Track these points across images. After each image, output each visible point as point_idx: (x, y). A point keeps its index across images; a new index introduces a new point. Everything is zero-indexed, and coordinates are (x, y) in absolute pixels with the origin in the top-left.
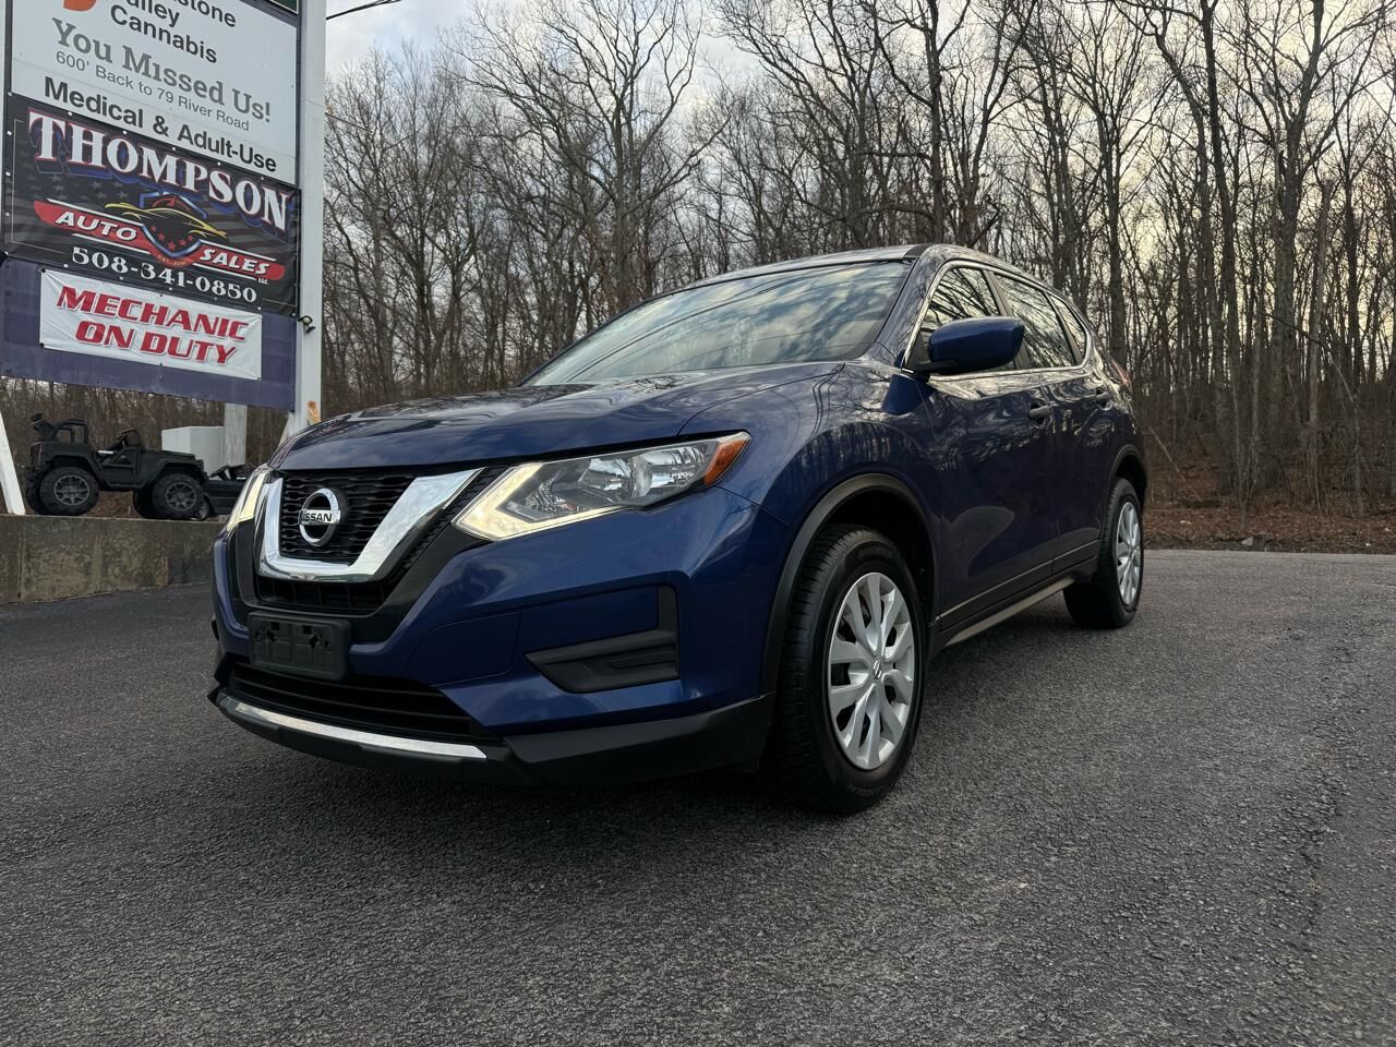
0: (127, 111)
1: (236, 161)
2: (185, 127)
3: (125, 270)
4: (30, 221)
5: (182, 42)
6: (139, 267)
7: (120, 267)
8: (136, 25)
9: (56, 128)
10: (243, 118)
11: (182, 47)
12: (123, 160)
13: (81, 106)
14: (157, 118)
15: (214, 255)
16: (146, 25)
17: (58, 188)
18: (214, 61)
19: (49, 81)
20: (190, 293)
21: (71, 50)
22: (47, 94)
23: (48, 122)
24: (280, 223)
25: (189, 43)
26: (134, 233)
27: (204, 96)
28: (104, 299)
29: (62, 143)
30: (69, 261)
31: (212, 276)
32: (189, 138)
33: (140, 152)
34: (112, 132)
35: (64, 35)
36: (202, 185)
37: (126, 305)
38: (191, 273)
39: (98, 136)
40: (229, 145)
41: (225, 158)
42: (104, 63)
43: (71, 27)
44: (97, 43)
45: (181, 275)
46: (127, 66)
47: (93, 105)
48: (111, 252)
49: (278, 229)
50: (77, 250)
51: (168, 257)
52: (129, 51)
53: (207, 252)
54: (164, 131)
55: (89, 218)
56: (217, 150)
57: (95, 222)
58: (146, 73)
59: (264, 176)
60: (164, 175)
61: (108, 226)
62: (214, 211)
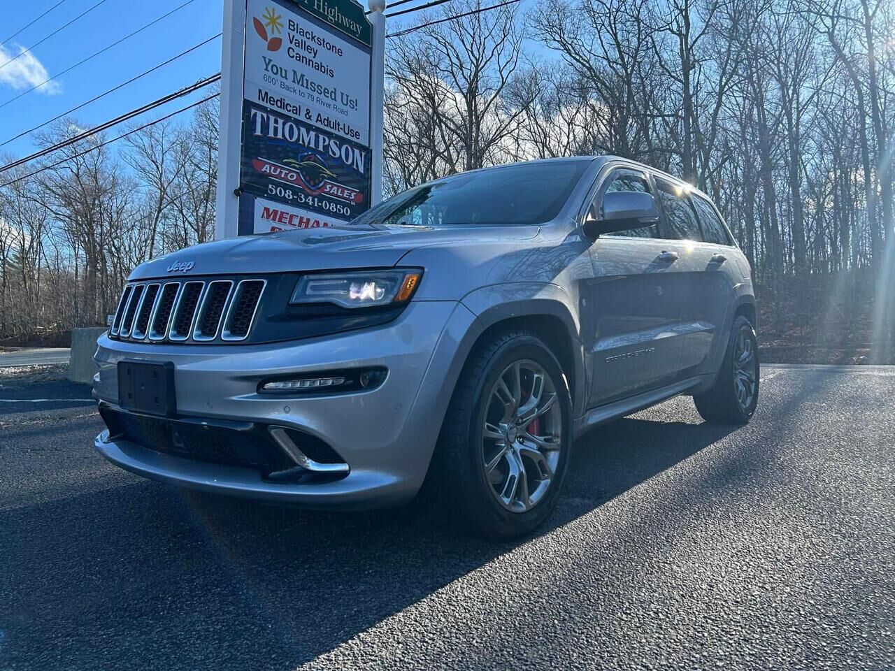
0: (294, 107)
1: (341, 133)
2: (319, 115)
3: (291, 197)
4: (250, 170)
5: (318, 66)
6: (298, 196)
7: (289, 196)
8: (299, 58)
9: (262, 117)
10: (345, 108)
11: (318, 69)
12: (291, 136)
13: (273, 104)
14: (307, 110)
15: (331, 188)
16: (303, 57)
17: (263, 151)
18: (332, 76)
19: (260, 91)
20: (319, 210)
21: (270, 73)
22: (259, 99)
23: (259, 114)
24: (361, 169)
25: (321, 67)
26: (295, 178)
27: (328, 97)
28: (282, 213)
29: (265, 126)
30: (267, 193)
31: (330, 200)
32: (321, 121)
33: (299, 130)
34: (287, 119)
35: (267, 65)
36: (326, 147)
37: (292, 217)
38: (321, 199)
39: (281, 121)
40: (339, 125)
41: (336, 132)
42: (284, 80)
43: (270, 61)
44: (281, 69)
45: (316, 199)
46: (294, 81)
47: (279, 104)
48: (286, 187)
49: (361, 173)
50: (270, 186)
51: (310, 189)
52: (295, 72)
53: (328, 186)
54: (310, 118)
55: (276, 167)
56: (333, 128)
57: (279, 170)
58: (302, 85)
59: (355, 142)
60: (309, 143)
61: (284, 172)
62: (331, 163)
